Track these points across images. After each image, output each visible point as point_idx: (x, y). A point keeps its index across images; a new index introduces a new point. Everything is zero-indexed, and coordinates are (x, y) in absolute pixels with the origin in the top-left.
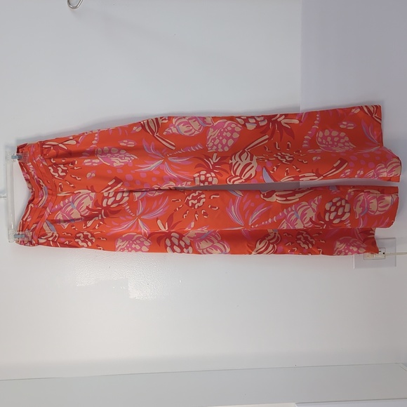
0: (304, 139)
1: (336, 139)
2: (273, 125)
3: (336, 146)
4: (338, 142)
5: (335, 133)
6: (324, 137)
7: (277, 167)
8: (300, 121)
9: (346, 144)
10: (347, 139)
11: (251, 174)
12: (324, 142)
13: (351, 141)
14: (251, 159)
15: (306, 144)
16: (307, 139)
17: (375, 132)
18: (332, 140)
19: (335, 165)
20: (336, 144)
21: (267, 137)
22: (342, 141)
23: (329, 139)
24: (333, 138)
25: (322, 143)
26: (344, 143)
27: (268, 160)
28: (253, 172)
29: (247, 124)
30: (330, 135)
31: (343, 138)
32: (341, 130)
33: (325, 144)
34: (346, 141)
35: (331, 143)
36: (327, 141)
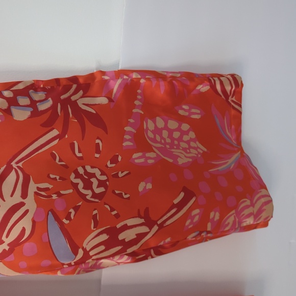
0: (125, 133)
1: (176, 135)
2: (64, 108)
3: (178, 147)
4: (180, 139)
5: (173, 124)
6: (157, 131)
7: (76, 209)
8: (110, 100)
9: (192, 144)
10: (192, 135)
11: (24, 230)
12: (158, 138)
13: (199, 138)
14: (24, 195)
15: (129, 140)
16: (129, 133)
17: (233, 127)
18: (170, 136)
19: (176, 201)
20: (176, 142)
21: (55, 133)
22: (186, 138)
23: (165, 134)
24: (171, 132)
25: (154, 140)
26: (188, 142)
27: (59, 195)
28: (26, 223)
29: (14, 110)
30: (166, 128)
31: (187, 133)
32: (181, 119)
33: (160, 143)
34: (191, 140)
35: (168, 140)
36: (162, 138)
